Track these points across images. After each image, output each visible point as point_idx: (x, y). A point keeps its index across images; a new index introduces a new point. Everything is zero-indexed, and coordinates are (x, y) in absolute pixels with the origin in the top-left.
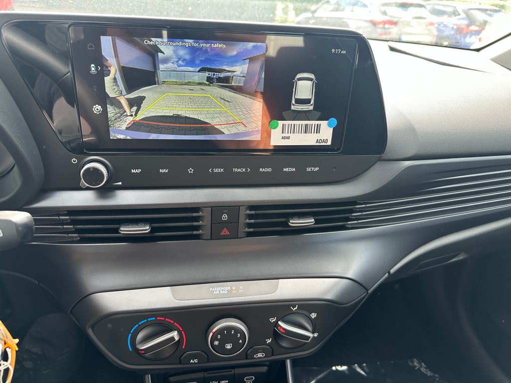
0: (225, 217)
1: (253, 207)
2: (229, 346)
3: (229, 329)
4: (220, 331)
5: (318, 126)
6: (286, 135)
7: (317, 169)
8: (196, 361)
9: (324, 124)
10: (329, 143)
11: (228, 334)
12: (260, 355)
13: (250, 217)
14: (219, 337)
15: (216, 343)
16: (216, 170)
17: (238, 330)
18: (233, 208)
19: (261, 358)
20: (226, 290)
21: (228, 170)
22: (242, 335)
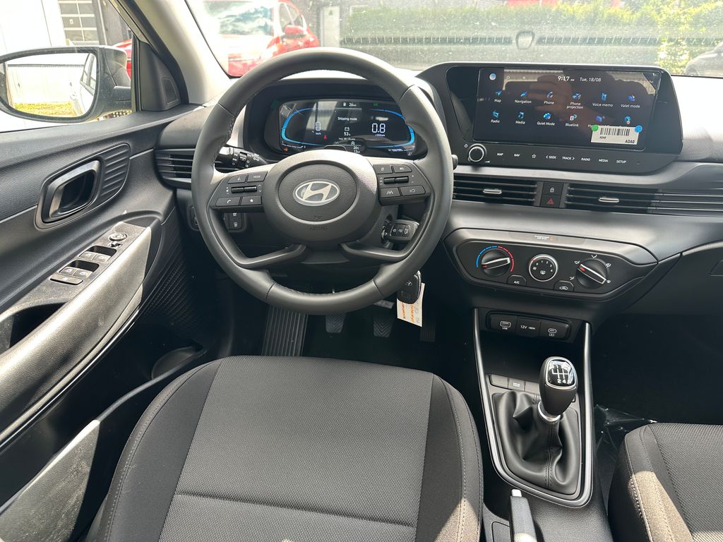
0: (552, 190)
1: (574, 184)
2: (543, 273)
3: (545, 260)
4: (539, 261)
5: (628, 131)
6: (603, 136)
7: (625, 162)
8: (518, 282)
9: (632, 129)
10: (636, 143)
11: (544, 265)
12: (564, 288)
13: (570, 192)
14: (537, 264)
15: (535, 268)
16: (550, 157)
17: (551, 263)
18: (558, 183)
19: (564, 290)
20: (546, 238)
21: (559, 158)
22: (554, 268)
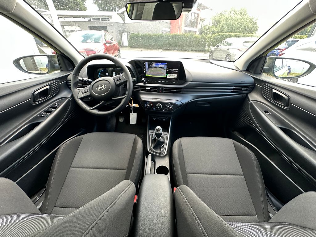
0: (160, 89)
1: (165, 87)
3: (159, 105)
4: (158, 105)
5: (174, 75)
6: (169, 76)
8: (154, 110)
10: (176, 78)
11: (159, 106)
12: (164, 111)
13: (164, 89)
15: (157, 107)
16: (159, 81)
17: (160, 105)
20: (159, 100)
21: (161, 81)
22: (161, 106)
